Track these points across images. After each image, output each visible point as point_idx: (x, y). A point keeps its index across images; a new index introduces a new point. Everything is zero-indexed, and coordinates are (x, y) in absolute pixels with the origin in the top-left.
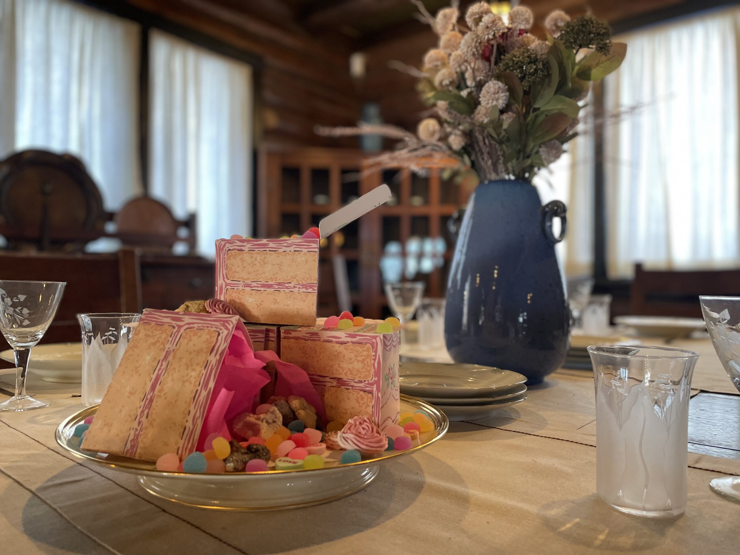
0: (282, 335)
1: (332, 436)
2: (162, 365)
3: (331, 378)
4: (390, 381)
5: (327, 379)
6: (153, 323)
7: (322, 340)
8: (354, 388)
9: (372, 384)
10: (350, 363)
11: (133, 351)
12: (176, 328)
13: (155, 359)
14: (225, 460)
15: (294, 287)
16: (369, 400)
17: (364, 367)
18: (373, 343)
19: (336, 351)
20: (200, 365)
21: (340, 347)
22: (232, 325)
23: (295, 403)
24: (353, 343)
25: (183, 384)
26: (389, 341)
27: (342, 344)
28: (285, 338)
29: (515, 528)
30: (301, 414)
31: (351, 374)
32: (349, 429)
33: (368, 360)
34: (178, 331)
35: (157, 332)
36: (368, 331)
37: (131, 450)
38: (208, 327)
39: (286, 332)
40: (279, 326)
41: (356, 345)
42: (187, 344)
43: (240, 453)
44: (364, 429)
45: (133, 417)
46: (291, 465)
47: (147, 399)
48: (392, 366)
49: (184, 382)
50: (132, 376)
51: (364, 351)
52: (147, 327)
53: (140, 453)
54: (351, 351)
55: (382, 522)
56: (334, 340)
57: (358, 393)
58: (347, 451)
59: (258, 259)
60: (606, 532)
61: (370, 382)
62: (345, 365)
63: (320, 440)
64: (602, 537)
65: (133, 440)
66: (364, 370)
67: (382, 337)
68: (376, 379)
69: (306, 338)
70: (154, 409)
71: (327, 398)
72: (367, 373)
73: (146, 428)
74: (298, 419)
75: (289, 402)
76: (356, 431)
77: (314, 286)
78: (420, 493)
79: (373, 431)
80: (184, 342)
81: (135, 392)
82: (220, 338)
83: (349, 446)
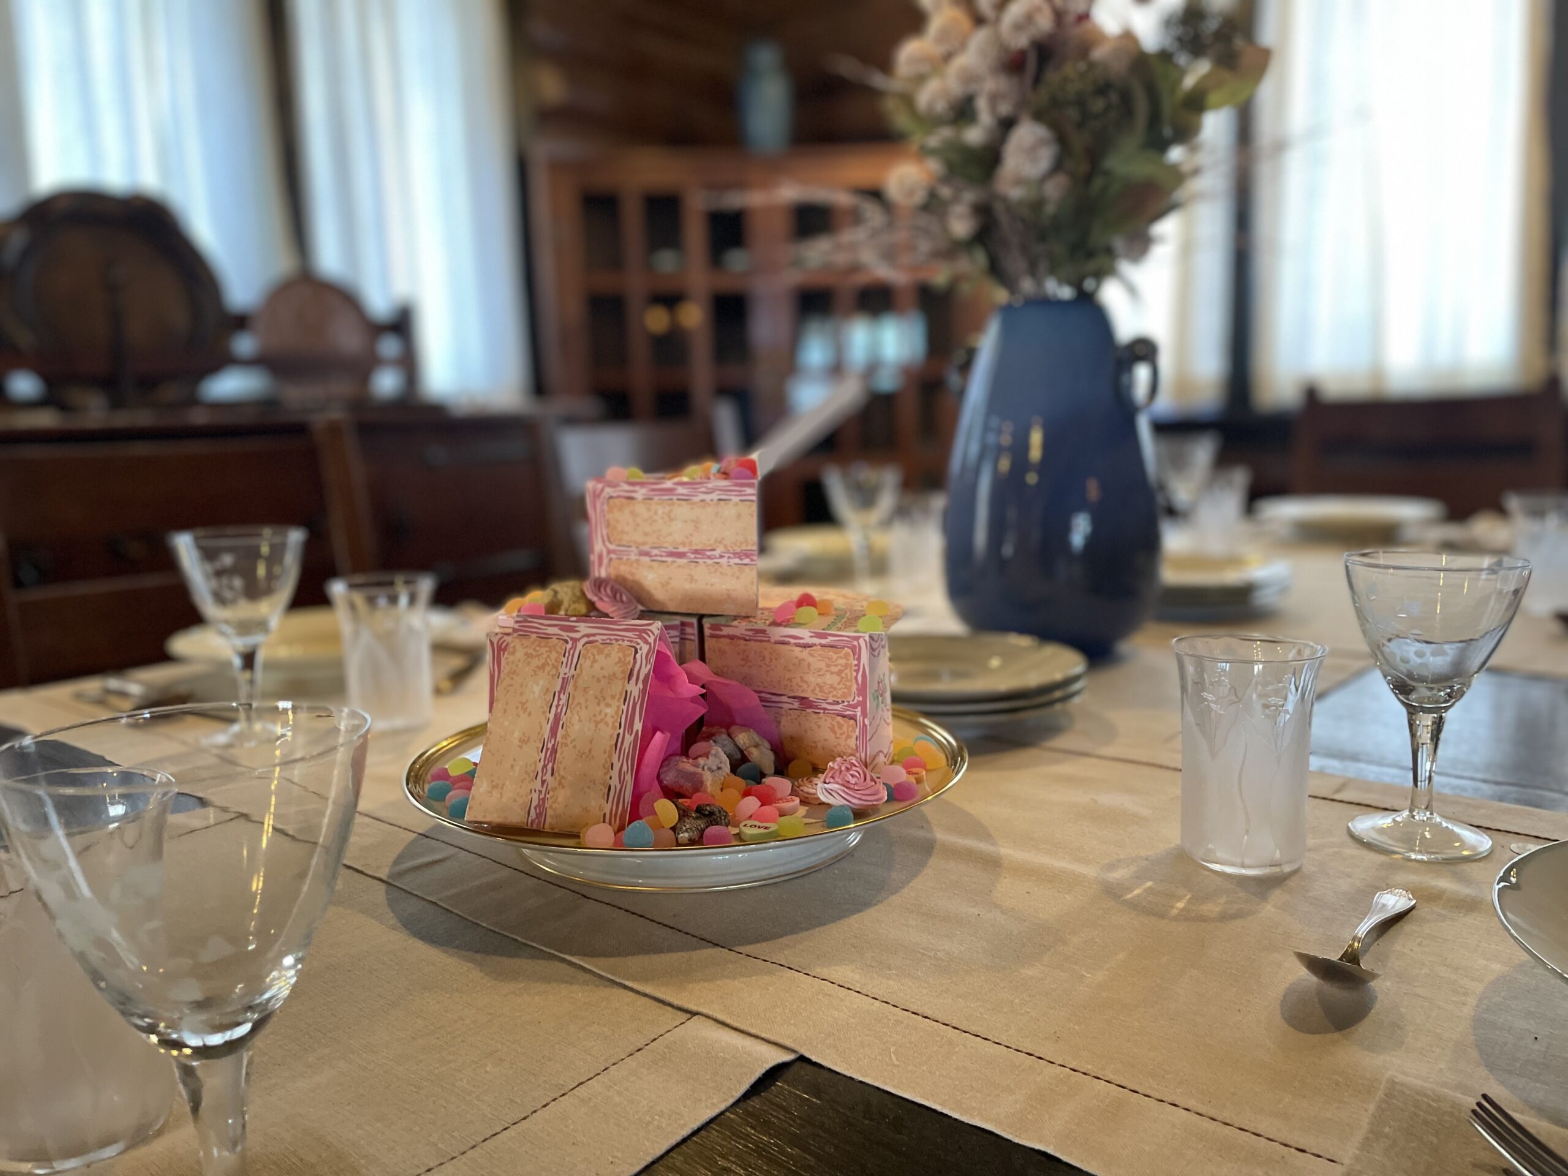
0: (707, 632)
1: (805, 786)
2: (559, 699)
3: (789, 697)
4: (880, 699)
5: (784, 699)
6: (534, 636)
7: (773, 640)
8: (826, 712)
9: (855, 707)
10: (819, 675)
11: (512, 679)
12: (570, 642)
13: (548, 690)
14: (674, 829)
15: (721, 557)
16: (850, 729)
17: (841, 681)
18: (855, 646)
19: (797, 658)
20: (617, 698)
21: (802, 652)
22: (653, 637)
23: (743, 738)
24: (823, 646)
25: (596, 726)
26: (877, 641)
27: (805, 647)
28: (712, 636)
29: (1065, 898)
30: (753, 754)
31: (821, 691)
32: (833, 777)
33: (847, 671)
34: (574, 647)
35: (543, 650)
36: (845, 628)
37: (537, 820)
38: (617, 640)
39: (715, 627)
40: (701, 617)
41: (826, 649)
42: (591, 667)
43: (691, 818)
44: (853, 776)
45: (533, 775)
46: (762, 831)
47: (547, 749)
48: (882, 677)
49: (597, 723)
50: (518, 716)
51: (841, 658)
52: (525, 642)
53: (550, 824)
54: (819, 658)
55: (885, 899)
56: (792, 641)
57: (833, 719)
58: (833, 808)
59: (660, 512)
60: (1187, 897)
61: (851, 703)
62: (812, 679)
63: (789, 792)
64: (1180, 905)
65: (538, 805)
66: (841, 686)
67: (867, 638)
68: (861, 699)
69: (747, 638)
70: (561, 763)
71: (784, 726)
72: (846, 691)
73: (554, 789)
74: (749, 761)
75: (733, 736)
76: (843, 779)
77: (752, 555)
78: (931, 855)
79: (865, 780)
80: (586, 663)
81: (528, 740)
82: (638, 656)
83: (836, 801)
